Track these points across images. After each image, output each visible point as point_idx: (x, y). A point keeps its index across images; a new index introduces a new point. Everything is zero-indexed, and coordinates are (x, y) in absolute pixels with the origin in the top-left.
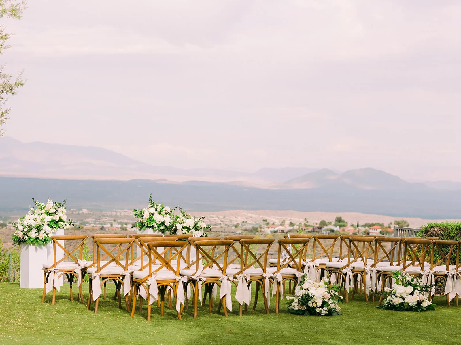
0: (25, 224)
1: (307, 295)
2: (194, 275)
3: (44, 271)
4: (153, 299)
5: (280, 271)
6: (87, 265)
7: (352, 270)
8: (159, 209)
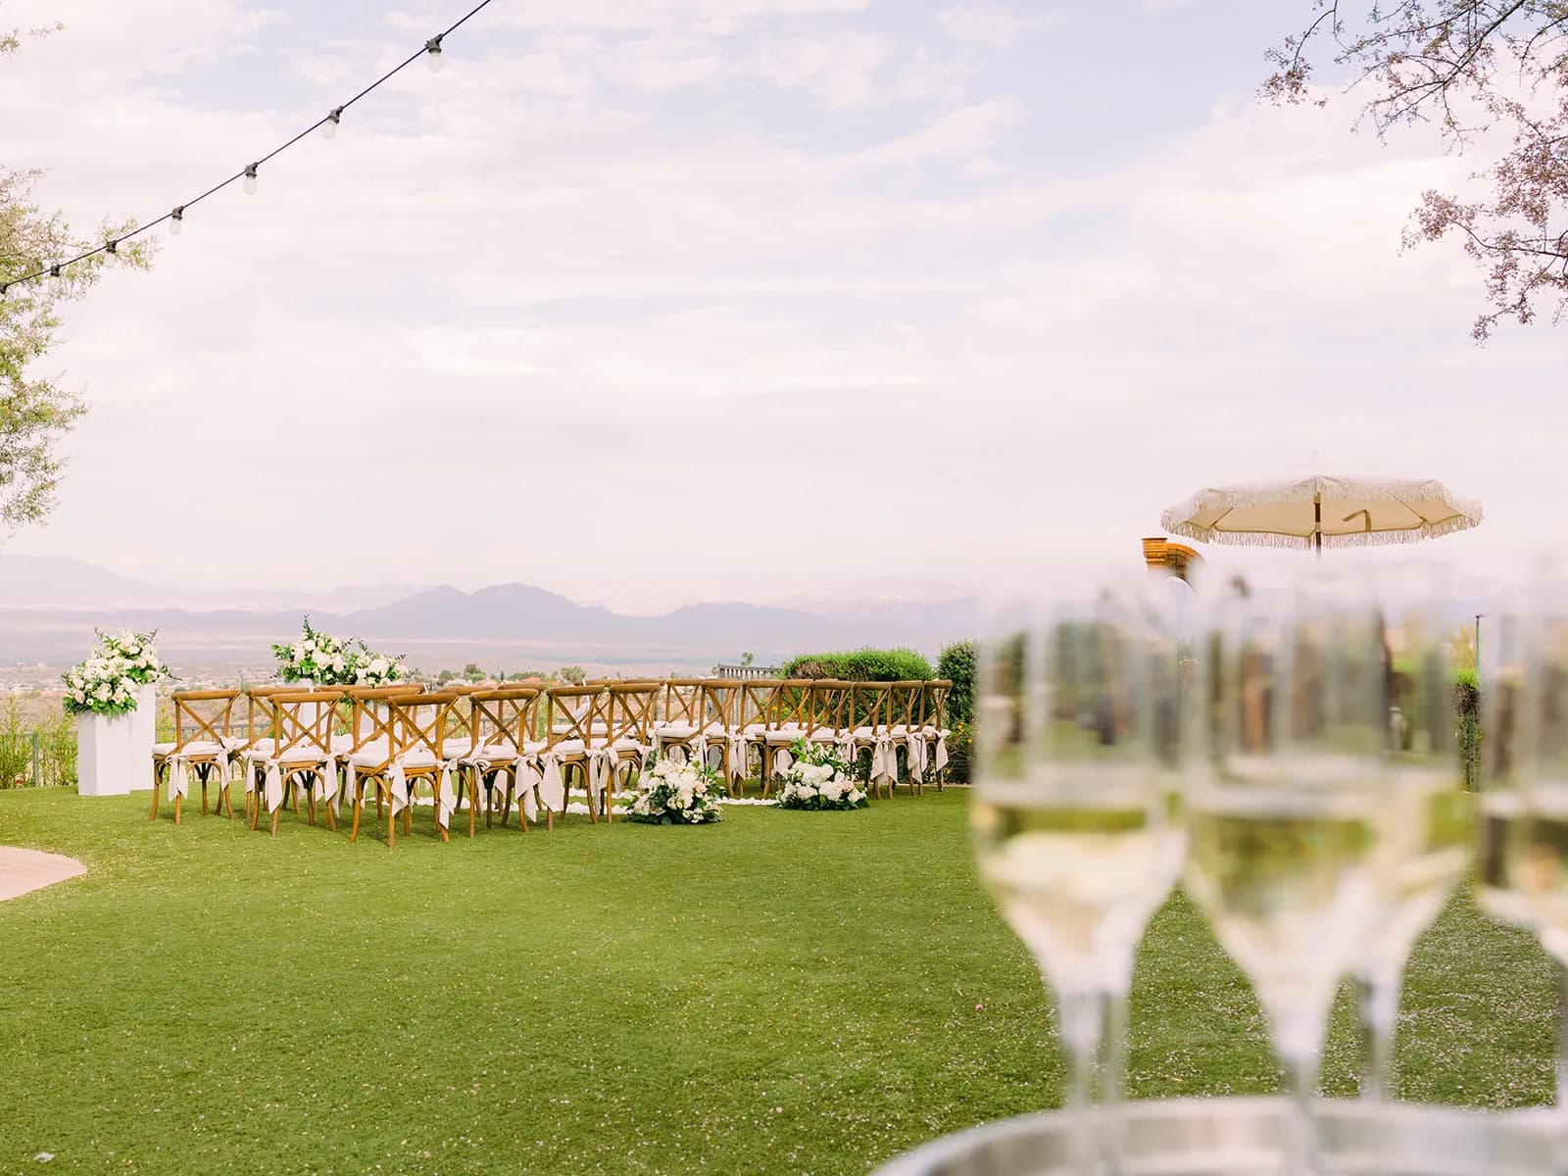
0: (88, 675)
1: (664, 787)
2: (468, 756)
3: (156, 761)
4: (397, 804)
5: (613, 744)
6: (238, 747)
7: (707, 740)
8: (322, 643)
